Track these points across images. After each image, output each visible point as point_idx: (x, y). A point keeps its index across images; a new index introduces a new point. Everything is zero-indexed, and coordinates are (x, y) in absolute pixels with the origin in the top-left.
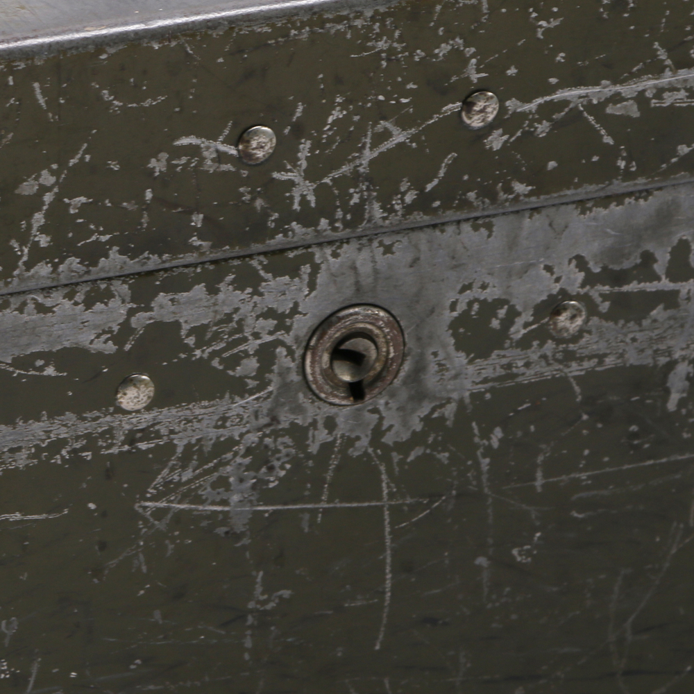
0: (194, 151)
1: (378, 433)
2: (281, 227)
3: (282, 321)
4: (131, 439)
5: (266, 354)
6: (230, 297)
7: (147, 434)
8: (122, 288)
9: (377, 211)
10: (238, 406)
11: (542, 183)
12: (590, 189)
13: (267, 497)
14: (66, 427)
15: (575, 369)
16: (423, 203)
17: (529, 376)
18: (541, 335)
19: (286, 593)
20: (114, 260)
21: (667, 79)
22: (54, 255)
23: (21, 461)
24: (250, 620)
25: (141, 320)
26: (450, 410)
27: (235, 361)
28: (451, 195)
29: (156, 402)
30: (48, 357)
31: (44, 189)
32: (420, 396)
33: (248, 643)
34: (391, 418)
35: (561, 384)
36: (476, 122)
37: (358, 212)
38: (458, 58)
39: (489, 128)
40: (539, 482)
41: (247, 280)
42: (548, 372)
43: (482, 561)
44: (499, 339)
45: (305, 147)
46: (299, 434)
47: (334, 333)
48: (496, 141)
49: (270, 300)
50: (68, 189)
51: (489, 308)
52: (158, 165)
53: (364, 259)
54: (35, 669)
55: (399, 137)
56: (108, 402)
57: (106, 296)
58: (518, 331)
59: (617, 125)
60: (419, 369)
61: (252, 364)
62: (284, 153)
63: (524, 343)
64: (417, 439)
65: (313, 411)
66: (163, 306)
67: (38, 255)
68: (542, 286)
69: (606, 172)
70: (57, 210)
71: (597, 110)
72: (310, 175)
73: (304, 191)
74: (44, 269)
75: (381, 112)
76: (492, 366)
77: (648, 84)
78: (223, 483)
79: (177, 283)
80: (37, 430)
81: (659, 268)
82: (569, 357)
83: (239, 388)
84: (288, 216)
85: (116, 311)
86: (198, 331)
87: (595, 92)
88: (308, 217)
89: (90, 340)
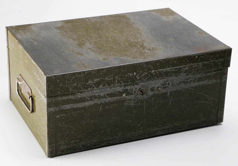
0: (129, 75)
1: (144, 98)
2: (136, 81)
3: (136, 89)
4: (124, 98)
5: (135, 91)
6: (132, 87)
7: (125, 98)
8: (123, 86)
9: (144, 80)
10: (133, 96)
11: (158, 77)
12: (162, 78)
13: (135, 103)
14: (118, 98)
15: (160, 93)
16: (148, 79)
17: (156, 93)
18: (157, 90)
19: (136, 111)
20: (123, 84)
21: (168, 69)
22: (118, 83)
23: (115, 100)
24: (133, 114)
25: (125, 89)
26: (150, 96)
27: (132, 92)
28: (150, 78)
29: (126, 96)
30: (117, 92)
31: (117, 78)
32: (147, 95)
33: (133, 115)
34: (145, 97)
35: (159, 94)
36: (152, 72)
37: (143, 80)
38: (151, 67)
39: (153, 73)
40: (157, 102)
41: (133, 85)
42: (158, 93)
43: (152, 109)
44: (154, 90)
45: (138, 74)
46: (137, 98)
47: (140, 90)
48: (154, 74)
49: (135, 87)
50: (119, 78)
51: (153, 88)
52: (126, 76)
53: (143, 84)
54: (116, 118)
55: (146, 73)
56: (122, 95)
57: (122, 87)
58: (155, 90)
59: (163, 72)
60: (147, 93)
61: (134, 92)
62: (137, 75)
63: (156, 91)
64: (147, 99)
65: (139, 96)
66: (126, 88)
67: (116, 83)
68: (157, 86)
69: (163, 76)
70: (118, 79)
71: (162, 71)
72: (139, 77)
73: (138, 78)
74: (117, 84)
75: (145, 71)
76: (153, 92)
77: (166, 69)
78: (131, 102)
79: (128, 86)
80: (116, 98)
81: (167, 84)
82: (160, 92)
83: (133, 94)
84: (137, 80)
85: (123, 88)
86: (129, 90)
87: (162, 70)
88: (138, 80)
89: (120, 90)
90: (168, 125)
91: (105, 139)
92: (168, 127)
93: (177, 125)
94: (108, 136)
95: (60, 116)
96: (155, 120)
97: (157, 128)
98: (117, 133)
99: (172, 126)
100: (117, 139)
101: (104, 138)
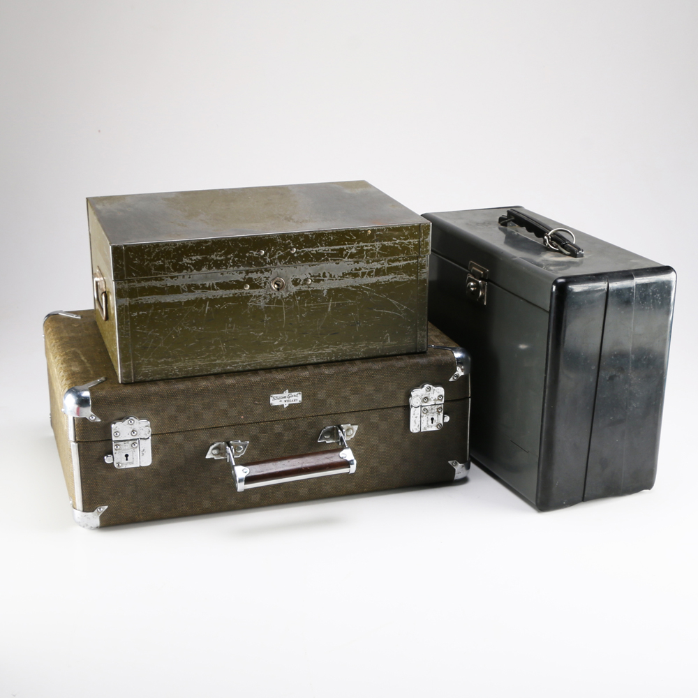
0: (252, 253)
1: (282, 296)
2: (265, 265)
3: (267, 279)
4: (246, 293)
5: (265, 283)
6: (259, 275)
7: (249, 293)
8: (244, 272)
9: (279, 264)
10: (261, 290)
11: (303, 262)
12: (310, 263)
13: (267, 304)
14: (237, 291)
15: (310, 289)
16: (285, 263)
17: (303, 289)
18: (305, 284)
19: (270, 318)
20: (242, 268)
21: (319, 248)
22: (233, 266)
23: (231, 295)
24: (265, 321)
25: (247, 277)
26: (292, 294)
27: (260, 284)
28: (289, 262)
29: (250, 289)
30: (234, 281)
31: (231, 257)
32: (287, 291)
33: (265, 325)
34: (284, 294)
35: (308, 291)
36: (293, 252)
37: (276, 264)
38: (289, 243)
39: (294, 253)
40: (306, 305)
41: (262, 272)
42: (306, 289)
43: (298, 316)
44: (299, 284)
45: (268, 254)
46: (270, 295)
47: (275, 281)
48: (296, 255)
49: (265, 275)
50: (235, 257)
51: (297, 279)
52: (247, 255)
53: (278, 270)
54: (234, 326)
55: (282, 253)
56: (243, 288)
57: (242, 273)
58: (301, 283)
59: (312, 254)
60: (287, 287)
61: (263, 284)
62: (265, 254)
63: (302, 285)
64: (288, 297)
65: (272, 292)
66: (250, 275)
67: (231, 266)
68: (304, 277)
69: (312, 261)
70: (233, 260)
71: (310, 252)
72: (269, 258)
73: (268, 260)
74: (232, 268)
75: (279, 250)
76: (298, 287)
77: (317, 249)
78: (260, 301)
79: (252, 272)
80: (233, 291)
81: (321, 275)
82: (309, 287)
83: (261, 288)
84: (266, 263)
85: (243, 275)
86: (255, 279)
87: (310, 249)
88: (269, 264)
89: (239, 279)
90: (328, 347)
91: (217, 362)
92: (328, 351)
93: (345, 348)
94: (224, 357)
95: (138, 313)
96: (304, 336)
97: (310, 350)
98: (239, 353)
99: (335, 349)
100: (238, 363)
101: (215, 360)
